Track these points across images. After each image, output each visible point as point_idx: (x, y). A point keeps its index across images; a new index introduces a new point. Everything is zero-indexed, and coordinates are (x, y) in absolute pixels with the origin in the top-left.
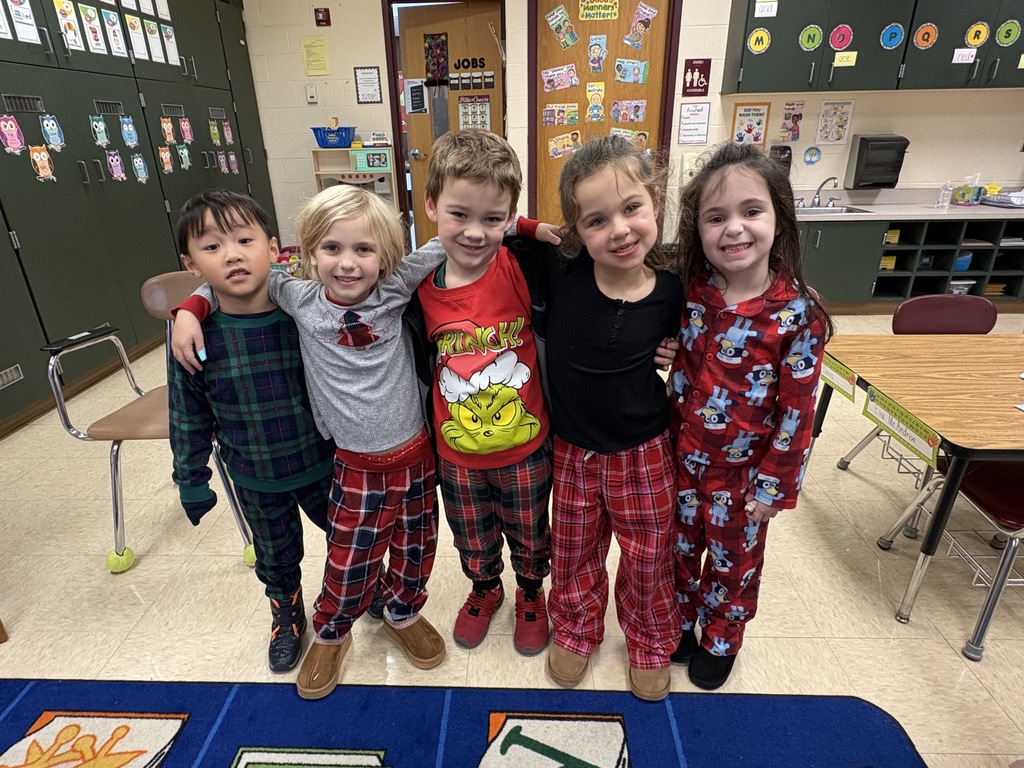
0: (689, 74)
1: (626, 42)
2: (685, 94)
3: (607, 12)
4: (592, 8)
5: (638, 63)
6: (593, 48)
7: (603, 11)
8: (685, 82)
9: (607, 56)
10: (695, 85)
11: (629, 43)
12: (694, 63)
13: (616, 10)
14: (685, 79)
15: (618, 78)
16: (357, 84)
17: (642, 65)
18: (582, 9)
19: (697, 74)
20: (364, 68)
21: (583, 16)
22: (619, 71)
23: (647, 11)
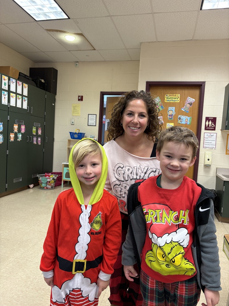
0: (207, 122)
1: (182, 110)
2: (206, 129)
3: (175, 100)
4: (170, 98)
5: (187, 117)
6: (170, 111)
7: (174, 99)
8: (206, 125)
9: (175, 115)
10: (210, 126)
11: (184, 110)
12: (209, 118)
13: (179, 99)
14: (205, 124)
15: (180, 122)
16: (88, 119)
17: (189, 118)
18: (166, 99)
19: (210, 122)
20: (92, 114)
21: (166, 100)
22: (180, 119)
23: (191, 100)
